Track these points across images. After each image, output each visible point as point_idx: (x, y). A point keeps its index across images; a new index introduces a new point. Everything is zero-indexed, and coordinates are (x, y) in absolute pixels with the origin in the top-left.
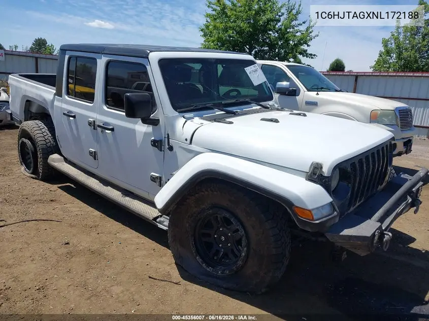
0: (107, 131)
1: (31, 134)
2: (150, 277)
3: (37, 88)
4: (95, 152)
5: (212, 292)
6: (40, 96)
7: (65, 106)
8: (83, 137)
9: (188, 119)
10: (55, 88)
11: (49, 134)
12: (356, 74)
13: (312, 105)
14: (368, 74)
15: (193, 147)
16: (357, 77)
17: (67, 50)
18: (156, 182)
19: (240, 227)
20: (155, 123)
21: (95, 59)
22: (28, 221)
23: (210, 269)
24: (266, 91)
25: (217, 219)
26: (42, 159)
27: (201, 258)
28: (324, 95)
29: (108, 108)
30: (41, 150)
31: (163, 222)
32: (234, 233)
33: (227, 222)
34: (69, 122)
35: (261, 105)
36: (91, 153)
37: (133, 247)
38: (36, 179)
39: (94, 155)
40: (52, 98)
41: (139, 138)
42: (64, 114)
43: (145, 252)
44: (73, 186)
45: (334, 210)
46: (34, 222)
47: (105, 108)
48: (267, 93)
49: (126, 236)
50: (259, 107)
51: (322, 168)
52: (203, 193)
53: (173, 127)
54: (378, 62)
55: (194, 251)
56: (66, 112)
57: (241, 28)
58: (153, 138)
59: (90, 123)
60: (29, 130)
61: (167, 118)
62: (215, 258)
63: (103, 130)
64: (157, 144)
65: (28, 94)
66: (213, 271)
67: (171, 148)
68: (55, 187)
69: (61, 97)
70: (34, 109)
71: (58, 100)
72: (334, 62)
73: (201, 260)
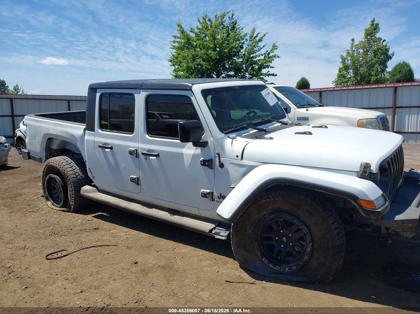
0: (151, 158)
1: (61, 169)
2: (226, 281)
3: (62, 125)
4: (138, 178)
5: (286, 286)
6: (67, 133)
7: (98, 139)
8: (122, 166)
9: (233, 138)
10: (85, 124)
11: (77, 167)
12: (319, 90)
13: (304, 120)
14: (330, 89)
15: (245, 162)
16: (321, 93)
17: (97, 88)
18: (207, 197)
19: (302, 227)
20: (204, 145)
21: (132, 95)
22: (87, 248)
23: (277, 268)
24: (279, 110)
25: (278, 223)
26: (73, 192)
27: (267, 259)
28: (313, 111)
29: (150, 137)
30: (72, 183)
31: (220, 233)
32: (295, 232)
33: (288, 224)
34: (105, 153)
35: (281, 122)
36: (133, 180)
37: (196, 259)
38: (67, 211)
39: (136, 181)
40: (82, 134)
41: (187, 161)
42: (99, 146)
43: (208, 262)
44: (106, 214)
45: (386, 200)
46: (93, 248)
47: (148, 137)
48: (280, 112)
49: (184, 251)
50: (279, 124)
51: (370, 166)
52: (265, 200)
53: (222, 147)
54: (339, 77)
55: (259, 254)
56: (101, 145)
57: (208, 55)
58: (202, 159)
59: (131, 152)
60: (57, 166)
61: (216, 139)
62: (279, 258)
63: (147, 157)
64: (207, 163)
65: (51, 132)
66: (280, 269)
67: (222, 165)
68: (89, 217)
69: (94, 131)
70: (55, 146)
71: (90, 135)
72: (300, 81)
73: (267, 261)
